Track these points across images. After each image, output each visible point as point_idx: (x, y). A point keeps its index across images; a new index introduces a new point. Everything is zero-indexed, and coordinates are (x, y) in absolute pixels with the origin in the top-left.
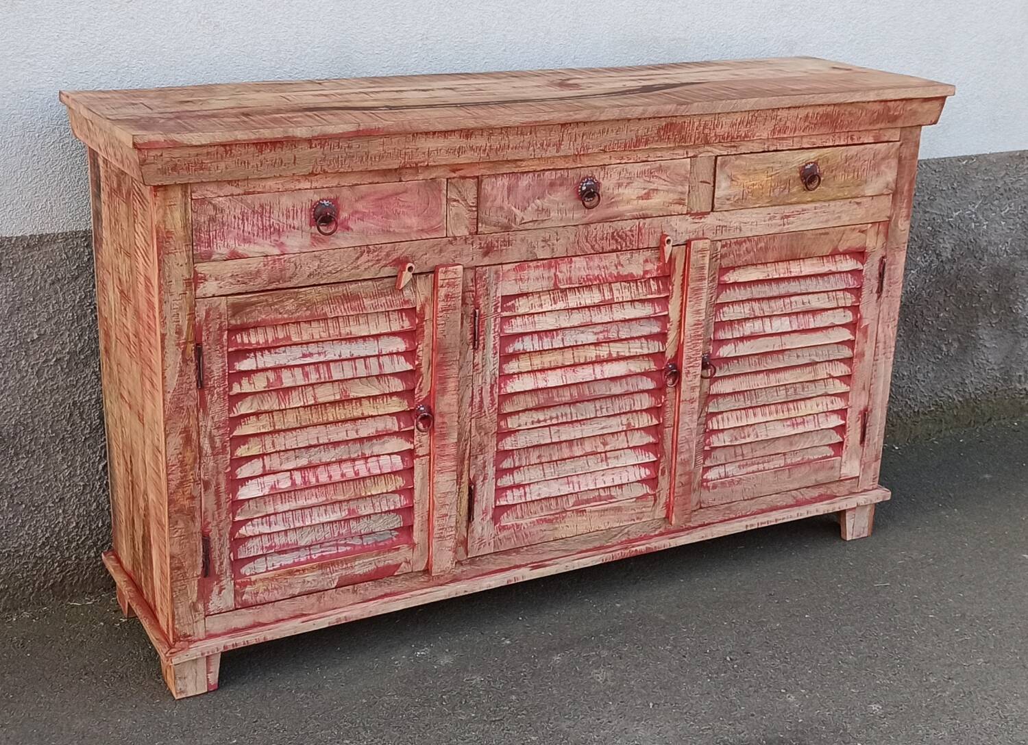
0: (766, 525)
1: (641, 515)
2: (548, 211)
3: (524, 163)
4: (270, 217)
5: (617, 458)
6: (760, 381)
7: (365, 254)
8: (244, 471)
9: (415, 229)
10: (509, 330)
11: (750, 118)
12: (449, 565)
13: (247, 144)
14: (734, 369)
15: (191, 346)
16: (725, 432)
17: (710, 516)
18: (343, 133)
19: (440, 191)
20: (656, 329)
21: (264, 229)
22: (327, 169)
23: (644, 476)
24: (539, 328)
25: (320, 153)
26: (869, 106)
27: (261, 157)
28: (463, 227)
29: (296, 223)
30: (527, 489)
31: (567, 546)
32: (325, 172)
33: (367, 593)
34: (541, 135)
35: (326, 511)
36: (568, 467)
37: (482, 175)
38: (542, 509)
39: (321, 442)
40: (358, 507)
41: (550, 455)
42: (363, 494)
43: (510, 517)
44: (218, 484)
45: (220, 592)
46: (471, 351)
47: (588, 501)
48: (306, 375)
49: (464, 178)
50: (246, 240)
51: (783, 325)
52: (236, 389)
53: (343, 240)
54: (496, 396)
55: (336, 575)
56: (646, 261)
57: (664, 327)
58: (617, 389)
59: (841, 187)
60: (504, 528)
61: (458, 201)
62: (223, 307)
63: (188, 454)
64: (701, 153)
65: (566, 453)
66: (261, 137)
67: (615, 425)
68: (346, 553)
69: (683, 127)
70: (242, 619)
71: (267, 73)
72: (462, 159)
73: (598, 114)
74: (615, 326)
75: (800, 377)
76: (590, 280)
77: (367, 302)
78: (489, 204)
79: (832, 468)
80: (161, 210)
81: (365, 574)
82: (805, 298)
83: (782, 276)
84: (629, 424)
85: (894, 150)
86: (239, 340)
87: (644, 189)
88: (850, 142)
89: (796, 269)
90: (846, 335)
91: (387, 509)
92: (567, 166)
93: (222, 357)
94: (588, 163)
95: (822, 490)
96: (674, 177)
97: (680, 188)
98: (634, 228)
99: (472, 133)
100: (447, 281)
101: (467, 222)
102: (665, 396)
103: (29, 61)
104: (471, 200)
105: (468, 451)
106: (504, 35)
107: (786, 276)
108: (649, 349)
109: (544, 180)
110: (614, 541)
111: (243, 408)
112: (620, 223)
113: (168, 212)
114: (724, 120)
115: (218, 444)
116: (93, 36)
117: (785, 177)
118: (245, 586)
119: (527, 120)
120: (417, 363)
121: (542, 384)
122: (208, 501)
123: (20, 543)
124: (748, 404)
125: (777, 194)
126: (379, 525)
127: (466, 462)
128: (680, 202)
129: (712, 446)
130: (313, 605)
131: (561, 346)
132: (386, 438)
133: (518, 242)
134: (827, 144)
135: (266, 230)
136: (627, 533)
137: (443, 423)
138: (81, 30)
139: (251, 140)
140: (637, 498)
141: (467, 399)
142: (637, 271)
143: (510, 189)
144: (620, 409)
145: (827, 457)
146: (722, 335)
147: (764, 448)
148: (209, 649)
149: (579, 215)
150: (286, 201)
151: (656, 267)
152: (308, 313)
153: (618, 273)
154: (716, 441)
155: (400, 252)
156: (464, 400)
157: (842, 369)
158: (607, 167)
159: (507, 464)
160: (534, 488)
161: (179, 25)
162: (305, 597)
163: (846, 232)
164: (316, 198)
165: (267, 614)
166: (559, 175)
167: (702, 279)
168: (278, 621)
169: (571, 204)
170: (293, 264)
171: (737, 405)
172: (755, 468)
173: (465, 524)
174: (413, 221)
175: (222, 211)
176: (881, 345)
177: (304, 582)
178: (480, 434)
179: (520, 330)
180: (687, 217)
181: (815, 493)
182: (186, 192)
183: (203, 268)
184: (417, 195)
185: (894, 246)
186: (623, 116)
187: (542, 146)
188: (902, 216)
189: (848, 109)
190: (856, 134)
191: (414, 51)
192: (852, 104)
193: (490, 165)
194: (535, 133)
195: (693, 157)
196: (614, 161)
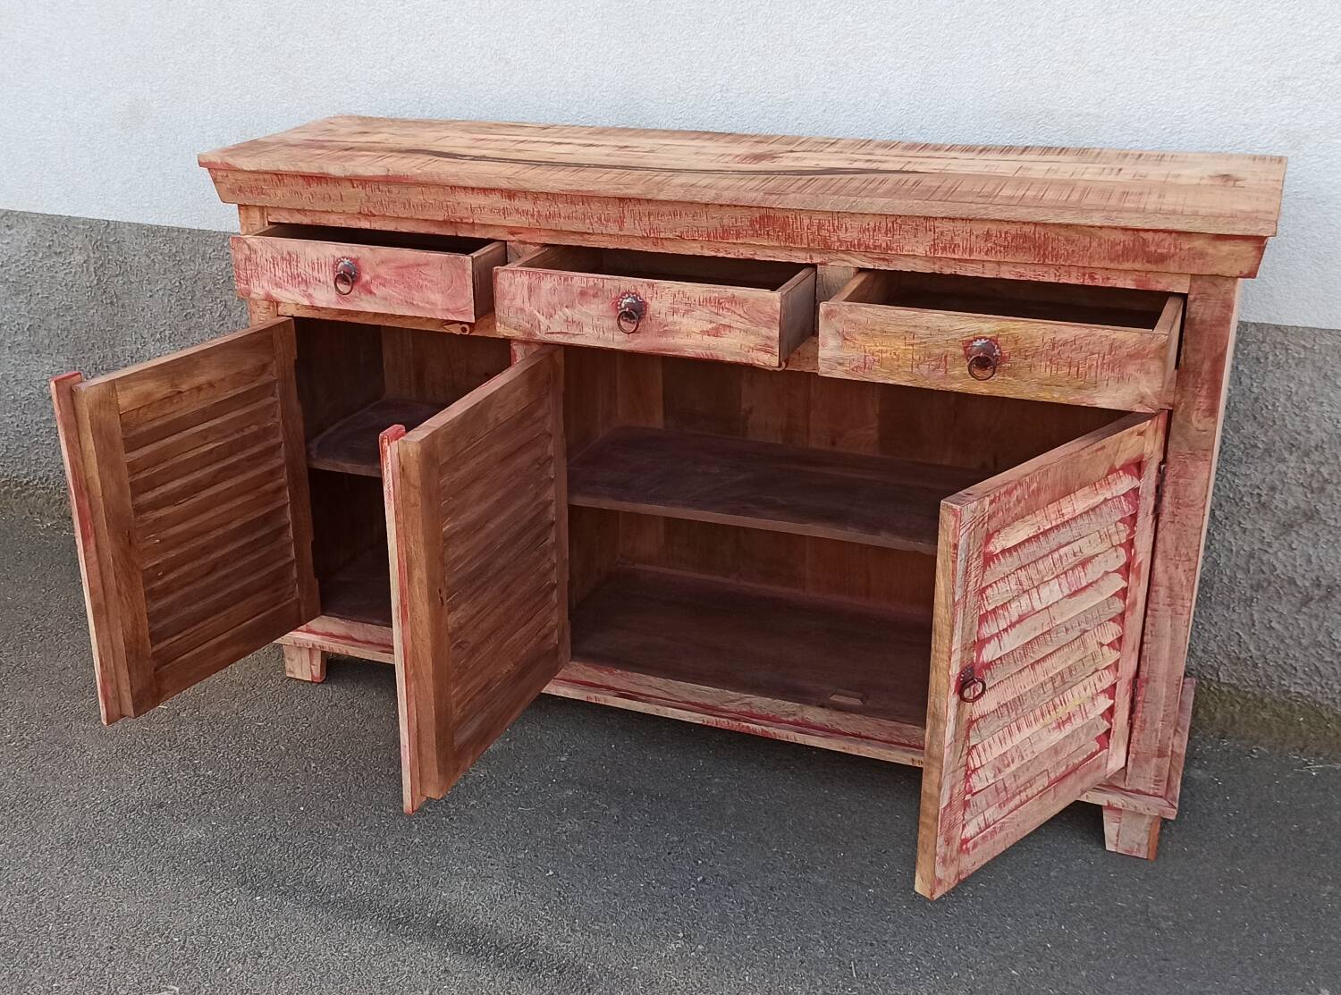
3: (592, 238)
11: (890, 225)
18: (374, 177)
25: (363, 194)
27: (311, 190)
32: (373, 214)
34: (596, 208)
37: (544, 244)
49: (524, 243)
64: (832, 261)
69: (786, 223)
70: (337, 627)
73: (656, 191)
88: (1087, 282)
99: (514, 195)
106: (825, 93)
110: (731, 707)
114: (848, 221)
119: (567, 187)
134: (1046, 280)
136: (749, 705)
139: (299, 173)
175: (256, 252)
176: (1164, 591)
185: (1185, 450)
186: (689, 198)
187: (600, 220)
188: (1198, 409)
189: (1063, 232)
190: (1099, 272)
191: (711, 104)
192: (1068, 226)
193: (554, 233)
194: (588, 204)
195: (821, 264)
196: (707, 252)
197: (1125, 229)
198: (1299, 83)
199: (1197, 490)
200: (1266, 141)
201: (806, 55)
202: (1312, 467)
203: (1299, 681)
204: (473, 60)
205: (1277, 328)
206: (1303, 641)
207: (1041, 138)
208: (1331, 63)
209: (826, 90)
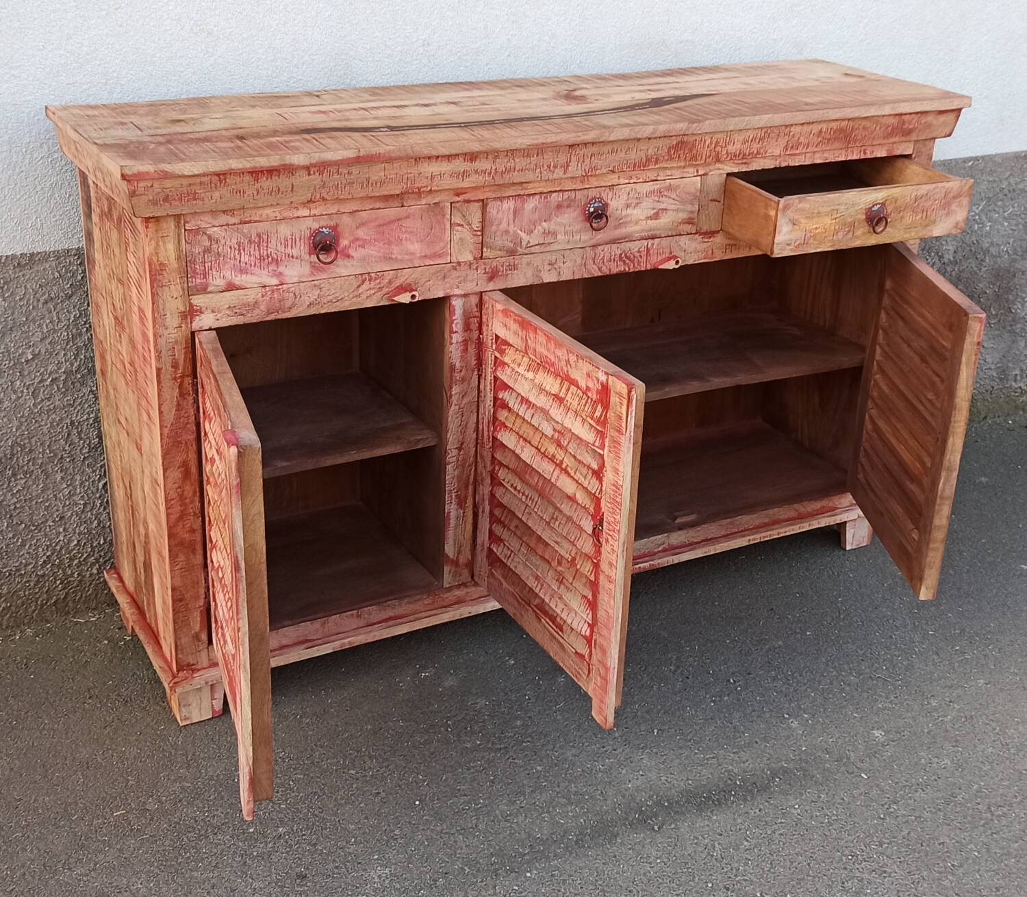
2: (554, 234)
3: (531, 185)
4: (267, 247)
7: (367, 282)
9: (418, 255)
11: (763, 135)
13: (241, 173)
15: (189, 381)
18: (343, 159)
19: (444, 216)
21: (261, 258)
22: (326, 196)
25: (319, 180)
26: (884, 120)
27: (257, 186)
28: (468, 252)
29: (295, 252)
32: (324, 199)
33: (372, 617)
34: (549, 157)
37: (487, 199)
46: (474, 378)
49: (468, 201)
50: (243, 271)
53: (344, 268)
61: (462, 225)
64: (711, 171)
66: (257, 165)
69: (694, 145)
71: (263, 82)
72: (466, 184)
73: (607, 134)
78: (494, 228)
80: (153, 242)
87: (653, 209)
92: (574, 187)
94: (596, 184)
96: (684, 196)
97: (689, 207)
98: (642, 249)
99: (476, 157)
101: (472, 247)
103: (13, 72)
104: (476, 225)
105: (472, 476)
106: (508, 40)
109: (551, 202)
112: (628, 244)
113: (161, 243)
114: (736, 137)
116: (79, 45)
119: (534, 141)
123: (21, 563)
127: (471, 487)
128: (690, 221)
130: (317, 630)
133: (524, 265)
135: (264, 260)
138: (68, 39)
139: (247, 169)
143: (515, 212)
148: (213, 678)
149: (586, 237)
150: (285, 230)
155: (403, 279)
158: (615, 188)
161: (170, 32)
164: (315, 226)
166: (566, 197)
168: (282, 648)
169: (578, 227)
170: (292, 294)
173: (469, 547)
174: (416, 247)
175: (217, 241)
180: (697, 236)
181: (818, 505)
182: (179, 223)
183: (198, 300)
184: (420, 221)
186: (633, 136)
187: (549, 167)
189: (865, 123)
190: (872, 148)
191: (415, 57)
192: (869, 118)
193: (495, 188)
194: (543, 155)
195: (704, 175)
196: (622, 181)
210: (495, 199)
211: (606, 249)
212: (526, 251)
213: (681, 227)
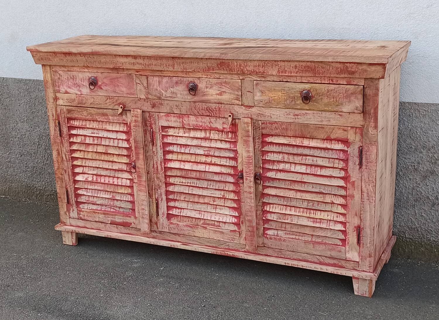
0: (296, 266)
1: (233, 239)
2: (176, 94)
4: (76, 80)
5: (221, 209)
6: (291, 194)
7: (109, 99)
8: (77, 170)
9: (125, 93)
10: (166, 141)
11: (263, 64)
12: (147, 230)
13: (60, 53)
14: (276, 184)
15: (57, 121)
16: (276, 214)
17: (270, 252)
19: (133, 79)
20: (232, 155)
21: (74, 84)
23: (233, 221)
24: (178, 142)
25: (85, 59)
27: (67, 58)
28: (143, 95)
29: (84, 84)
30: (182, 210)
31: (200, 240)
32: (88, 66)
34: (165, 61)
35: (105, 193)
36: (198, 207)
37: (148, 75)
38: (188, 221)
39: (100, 167)
40: (116, 196)
41: (189, 198)
42: (116, 191)
43: (175, 220)
44: (69, 172)
45: (73, 211)
46: (151, 146)
47: (208, 224)
48: (94, 140)
49: (141, 75)
50: (69, 87)
51: (303, 169)
52: (71, 140)
53: (101, 93)
54: (163, 167)
55: (109, 219)
56: (223, 123)
57: (236, 155)
58: (216, 178)
59: (326, 105)
60: (172, 223)
61: (140, 84)
62: (65, 110)
63: (59, 159)
64: (246, 78)
65: (196, 200)
67: (218, 194)
68: (113, 212)
69: (229, 65)
70: (81, 223)
72: (136, 67)
73: (184, 54)
74: (213, 150)
75: (314, 198)
76: (198, 126)
77: (110, 117)
78: (151, 87)
79: (340, 252)
81: (120, 222)
82: (315, 159)
83: (297, 144)
84: (224, 196)
85: (359, 90)
86: (71, 123)
87: (219, 91)
88: (331, 82)
89: (306, 142)
90: (342, 183)
91: (125, 200)
92: (183, 76)
93: (66, 127)
94: (192, 76)
95: (335, 262)
96: (233, 87)
97: (236, 93)
98: (216, 107)
99: (136, 58)
100: (134, 115)
101: (144, 93)
102: (240, 187)
104: (145, 85)
105: (154, 186)
107: (300, 145)
108: (229, 163)
109: (173, 80)
110: (222, 246)
111: (75, 147)
112: (210, 104)
113: (46, 74)
114: (249, 63)
115: (68, 158)
117: (292, 95)
118: (80, 212)
119: (154, 54)
120: (130, 145)
121: (182, 167)
122: (66, 177)
124: (285, 203)
125: (288, 103)
126: (123, 205)
127: (154, 191)
128: (237, 99)
129: (267, 218)
130: (103, 227)
131: (189, 152)
132: (124, 172)
133: (166, 104)
134: (317, 82)
136: (228, 245)
137: (139, 171)
140: (231, 231)
141: (151, 165)
142: (220, 127)
143: (159, 82)
144: (218, 188)
145: (337, 245)
146: (267, 166)
147: (298, 228)
149: (189, 98)
150: (81, 75)
151: (229, 127)
152: (91, 117)
153: (211, 126)
154: (269, 217)
155: (121, 101)
156: (150, 165)
157: (342, 201)
158: (200, 79)
159: (171, 197)
160: (185, 211)
162: (100, 223)
163: (335, 129)
164: (90, 76)
165: (88, 225)
166: (179, 79)
167: (248, 136)
168: (92, 229)
169: (186, 92)
170: (85, 99)
171: (279, 202)
172: (294, 237)
173: (156, 216)
174: (124, 89)
175: (61, 76)
176: (365, 195)
177: (99, 217)
178: (158, 180)
179: (170, 142)
180: (242, 107)
181: (332, 262)
182: (50, 68)
183: (58, 95)
184: (125, 80)
185: (368, 142)
186: (195, 56)
187: (166, 65)
188: (371, 127)
189: (320, 64)
190: (334, 78)
191: (217, 28)
192: (321, 62)
194: (162, 60)
195: (242, 79)
196: (204, 76)
197: (340, 63)
198: (416, 15)
199: (373, 156)
200: (406, 36)
201: (248, 10)
202: (431, 154)
203: (434, 236)
204: (133, 14)
205: (415, 103)
206: (433, 220)
207: (331, 37)
208: (426, 8)
209: (256, 22)
210: (151, 76)
211: (200, 104)
212: (166, 98)
213: (233, 101)
